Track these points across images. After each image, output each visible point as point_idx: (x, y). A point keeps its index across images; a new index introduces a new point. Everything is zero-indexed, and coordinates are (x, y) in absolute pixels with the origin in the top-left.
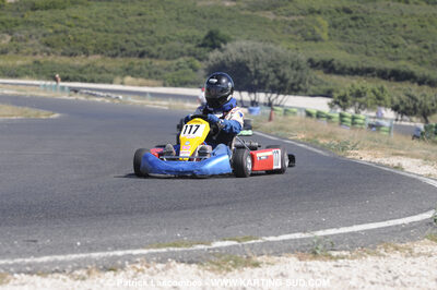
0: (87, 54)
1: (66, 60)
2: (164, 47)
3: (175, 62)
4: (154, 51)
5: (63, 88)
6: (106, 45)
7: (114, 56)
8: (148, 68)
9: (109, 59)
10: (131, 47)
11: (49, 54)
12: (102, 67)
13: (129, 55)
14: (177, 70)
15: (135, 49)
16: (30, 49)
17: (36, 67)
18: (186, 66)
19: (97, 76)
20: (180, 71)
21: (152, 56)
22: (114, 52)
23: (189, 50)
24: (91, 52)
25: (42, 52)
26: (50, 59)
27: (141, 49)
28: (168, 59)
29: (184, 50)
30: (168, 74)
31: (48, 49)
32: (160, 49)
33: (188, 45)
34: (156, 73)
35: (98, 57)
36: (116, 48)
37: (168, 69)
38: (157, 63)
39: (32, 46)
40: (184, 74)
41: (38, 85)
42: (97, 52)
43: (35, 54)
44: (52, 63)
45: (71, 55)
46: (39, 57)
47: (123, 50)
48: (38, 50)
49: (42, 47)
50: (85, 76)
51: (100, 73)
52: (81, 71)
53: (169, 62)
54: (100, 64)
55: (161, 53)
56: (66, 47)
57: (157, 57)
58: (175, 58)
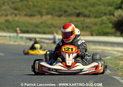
0: (41, 15)
1: (27, 19)
2: (93, 9)
3: (100, 19)
4: (86, 12)
5: (22, 38)
6: (54, 9)
7: (60, 16)
8: (82, 24)
9: (56, 18)
10: (71, 10)
11: (16, 15)
12: (52, 24)
13: (70, 15)
14: (101, 24)
15: (74, 11)
16: (4, 12)
17: (7, 24)
18: (108, 22)
19: (48, 30)
20: (103, 26)
21: (85, 16)
22: (60, 13)
23: (110, 11)
24: (44, 13)
25: (11, 14)
26: (16, 19)
27: (77, 11)
28: (96, 17)
29: (107, 12)
30: (95, 28)
31: (16, 12)
32: (90, 11)
33: (110, 8)
34: (87, 27)
35: (49, 17)
36: (61, 11)
37: (96, 24)
38: (88, 20)
39: (5, 10)
40: (106, 27)
41: (6, 36)
42: (48, 13)
43: (7, 15)
44: (18, 21)
45: (31, 16)
46: (9, 18)
47: (65, 12)
48: (9, 13)
49: (12, 11)
50: (39, 30)
51: (50, 28)
52: (37, 26)
53: (96, 20)
54: (50, 22)
55: (91, 13)
56: (28, 11)
57: (89, 16)
58: (100, 17)
